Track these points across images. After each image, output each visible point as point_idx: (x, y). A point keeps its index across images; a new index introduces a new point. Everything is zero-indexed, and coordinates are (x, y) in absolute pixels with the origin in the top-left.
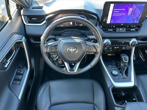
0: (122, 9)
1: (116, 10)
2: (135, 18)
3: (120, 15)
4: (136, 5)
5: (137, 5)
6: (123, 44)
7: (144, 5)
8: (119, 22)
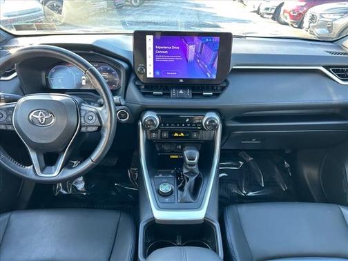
0: (173, 48)
1: (160, 48)
2: (206, 66)
3: (171, 59)
4: (200, 39)
5: (203, 38)
6: (189, 125)
7: (217, 39)
8: (172, 74)
